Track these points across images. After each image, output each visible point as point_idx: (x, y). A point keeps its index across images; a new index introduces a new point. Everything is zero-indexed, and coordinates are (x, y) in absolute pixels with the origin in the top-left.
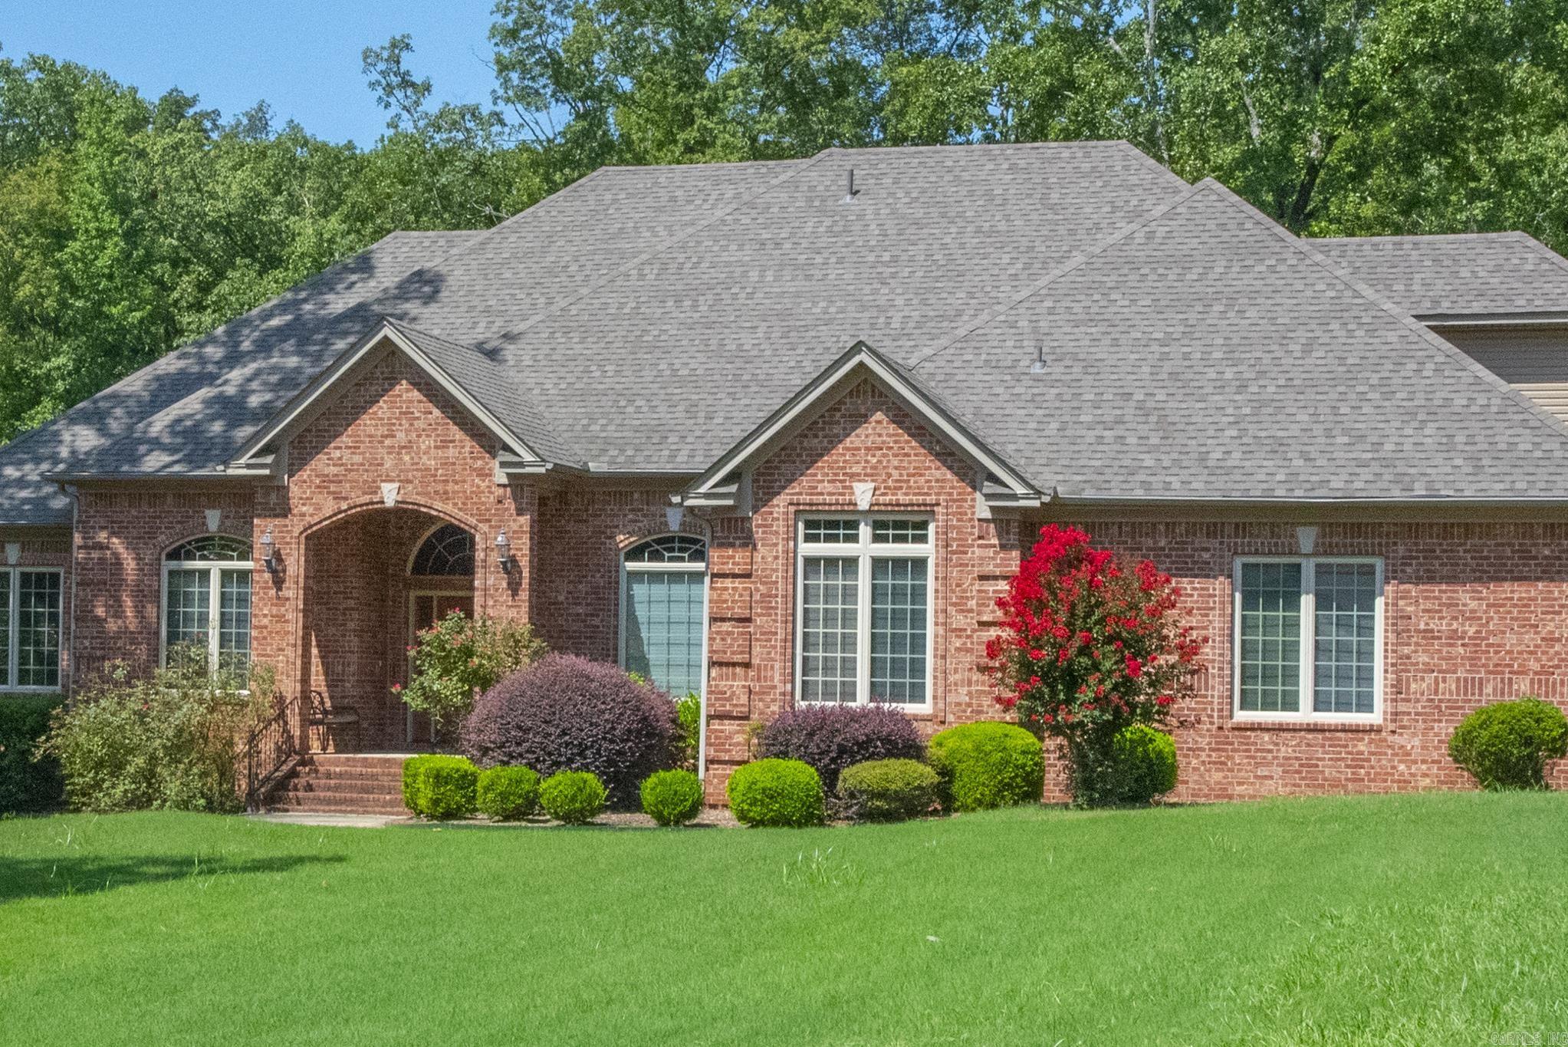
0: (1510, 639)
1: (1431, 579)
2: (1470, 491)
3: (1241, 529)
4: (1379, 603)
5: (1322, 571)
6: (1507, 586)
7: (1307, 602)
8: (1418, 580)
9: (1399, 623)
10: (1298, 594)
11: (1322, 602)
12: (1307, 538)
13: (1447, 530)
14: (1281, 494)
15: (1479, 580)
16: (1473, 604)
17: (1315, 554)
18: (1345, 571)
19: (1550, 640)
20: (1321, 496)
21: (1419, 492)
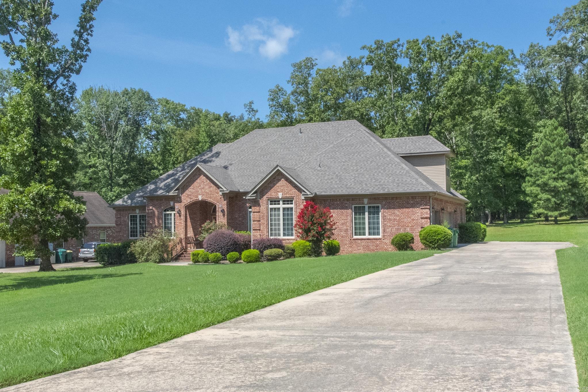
0: (405, 220)
1: (390, 208)
2: (396, 190)
3: (353, 200)
4: (380, 213)
5: (369, 207)
6: (404, 209)
7: (367, 214)
8: (387, 209)
9: (384, 217)
10: (365, 212)
11: (370, 213)
12: (366, 201)
13: (392, 198)
14: (360, 192)
15: (399, 208)
16: (398, 213)
17: (367, 204)
18: (374, 207)
19: (413, 220)
20: (368, 193)
21: (386, 191)
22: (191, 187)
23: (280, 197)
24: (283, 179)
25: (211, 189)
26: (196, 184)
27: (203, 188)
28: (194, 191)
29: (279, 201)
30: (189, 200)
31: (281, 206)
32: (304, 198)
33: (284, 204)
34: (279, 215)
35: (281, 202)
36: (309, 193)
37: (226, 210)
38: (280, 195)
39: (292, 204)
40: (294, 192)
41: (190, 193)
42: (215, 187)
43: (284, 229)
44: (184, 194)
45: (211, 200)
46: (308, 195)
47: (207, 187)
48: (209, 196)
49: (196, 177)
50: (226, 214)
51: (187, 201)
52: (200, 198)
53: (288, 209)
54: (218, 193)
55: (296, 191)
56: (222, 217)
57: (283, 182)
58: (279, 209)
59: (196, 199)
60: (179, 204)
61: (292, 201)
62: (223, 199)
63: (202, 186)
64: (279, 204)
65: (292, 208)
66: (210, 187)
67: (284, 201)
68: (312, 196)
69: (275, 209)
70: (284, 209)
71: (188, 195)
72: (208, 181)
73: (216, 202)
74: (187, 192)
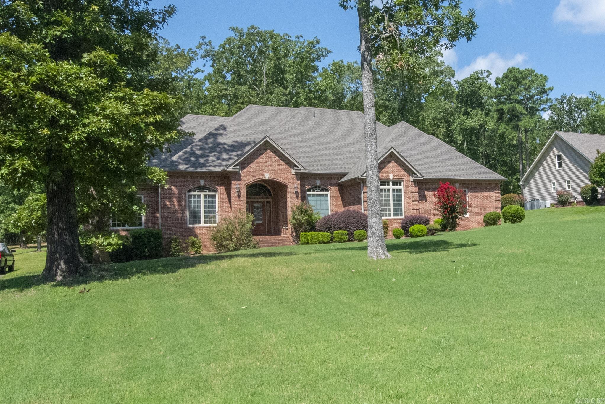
4: (467, 196)
9: (470, 199)
19: (490, 202)
22: (254, 163)
23: (391, 179)
24: (393, 161)
25: (281, 167)
26: (260, 159)
27: (271, 165)
28: (258, 168)
29: (389, 182)
30: (252, 179)
31: (391, 187)
32: (413, 181)
33: (393, 185)
34: (389, 196)
35: (391, 184)
36: (420, 176)
37: (299, 191)
38: (391, 177)
39: (401, 185)
40: (403, 174)
41: (253, 170)
42: (285, 165)
43: (394, 210)
44: (245, 171)
45: (281, 179)
46: (419, 177)
47: (275, 165)
48: (279, 175)
49: (261, 152)
50: (300, 196)
51: (249, 179)
52: (267, 176)
53: (397, 190)
54: (289, 172)
55: (405, 173)
56: (295, 199)
57: (393, 164)
58: (389, 190)
59: (261, 177)
60: (238, 182)
61: (401, 183)
62: (296, 179)
63: (269, 163)
64: (388, 185)
65: (400, 190)
66: (279, 165)
67: (393, 182)
68: (423, 179)
69: (385, 190)
70: (394, 190)
71: (251, 173)
72: (277, 158)
73: (287, 182)
74: (249, 168)
